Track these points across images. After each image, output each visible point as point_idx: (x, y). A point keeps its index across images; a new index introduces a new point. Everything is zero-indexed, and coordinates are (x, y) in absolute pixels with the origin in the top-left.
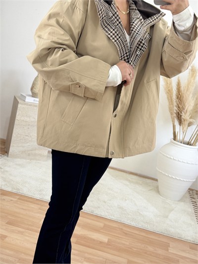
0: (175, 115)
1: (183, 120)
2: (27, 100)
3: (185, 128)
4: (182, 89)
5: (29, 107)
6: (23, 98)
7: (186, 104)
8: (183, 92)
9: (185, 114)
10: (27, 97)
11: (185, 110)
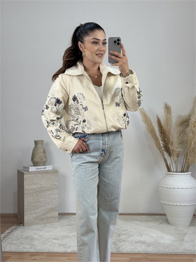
0: (163, 148)
1: (171, 151)
2: (30, 171)
3: (175, 158)
4: (163, 124)
5: (34, 175)
6: (27, 169)
7: (170, 137)
8: (164, 127)
9: (172, 145)
10: (30, 167)
11: (171, 141)
